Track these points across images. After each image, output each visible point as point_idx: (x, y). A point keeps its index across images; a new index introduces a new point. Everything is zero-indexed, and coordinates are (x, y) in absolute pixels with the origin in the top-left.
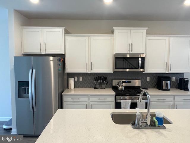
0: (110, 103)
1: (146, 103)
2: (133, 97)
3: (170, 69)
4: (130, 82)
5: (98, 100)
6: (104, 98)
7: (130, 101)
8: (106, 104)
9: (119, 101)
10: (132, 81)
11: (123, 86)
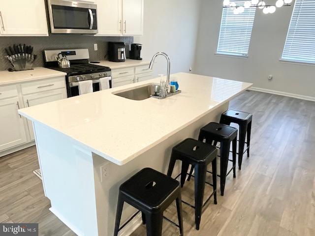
0: (59, 91)
1: (110, 82)
2: (92, 75)
3: (125, 31)
4: (74, 53)
5: (39, 90)
6: (48, 84)
7: (91, 82)
8: (55, 93)
9: (74, 84)
10: (76, 50)
11: (67, 60)
